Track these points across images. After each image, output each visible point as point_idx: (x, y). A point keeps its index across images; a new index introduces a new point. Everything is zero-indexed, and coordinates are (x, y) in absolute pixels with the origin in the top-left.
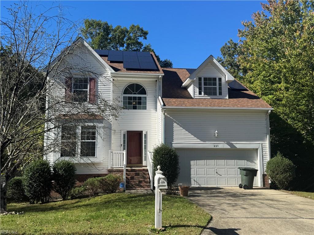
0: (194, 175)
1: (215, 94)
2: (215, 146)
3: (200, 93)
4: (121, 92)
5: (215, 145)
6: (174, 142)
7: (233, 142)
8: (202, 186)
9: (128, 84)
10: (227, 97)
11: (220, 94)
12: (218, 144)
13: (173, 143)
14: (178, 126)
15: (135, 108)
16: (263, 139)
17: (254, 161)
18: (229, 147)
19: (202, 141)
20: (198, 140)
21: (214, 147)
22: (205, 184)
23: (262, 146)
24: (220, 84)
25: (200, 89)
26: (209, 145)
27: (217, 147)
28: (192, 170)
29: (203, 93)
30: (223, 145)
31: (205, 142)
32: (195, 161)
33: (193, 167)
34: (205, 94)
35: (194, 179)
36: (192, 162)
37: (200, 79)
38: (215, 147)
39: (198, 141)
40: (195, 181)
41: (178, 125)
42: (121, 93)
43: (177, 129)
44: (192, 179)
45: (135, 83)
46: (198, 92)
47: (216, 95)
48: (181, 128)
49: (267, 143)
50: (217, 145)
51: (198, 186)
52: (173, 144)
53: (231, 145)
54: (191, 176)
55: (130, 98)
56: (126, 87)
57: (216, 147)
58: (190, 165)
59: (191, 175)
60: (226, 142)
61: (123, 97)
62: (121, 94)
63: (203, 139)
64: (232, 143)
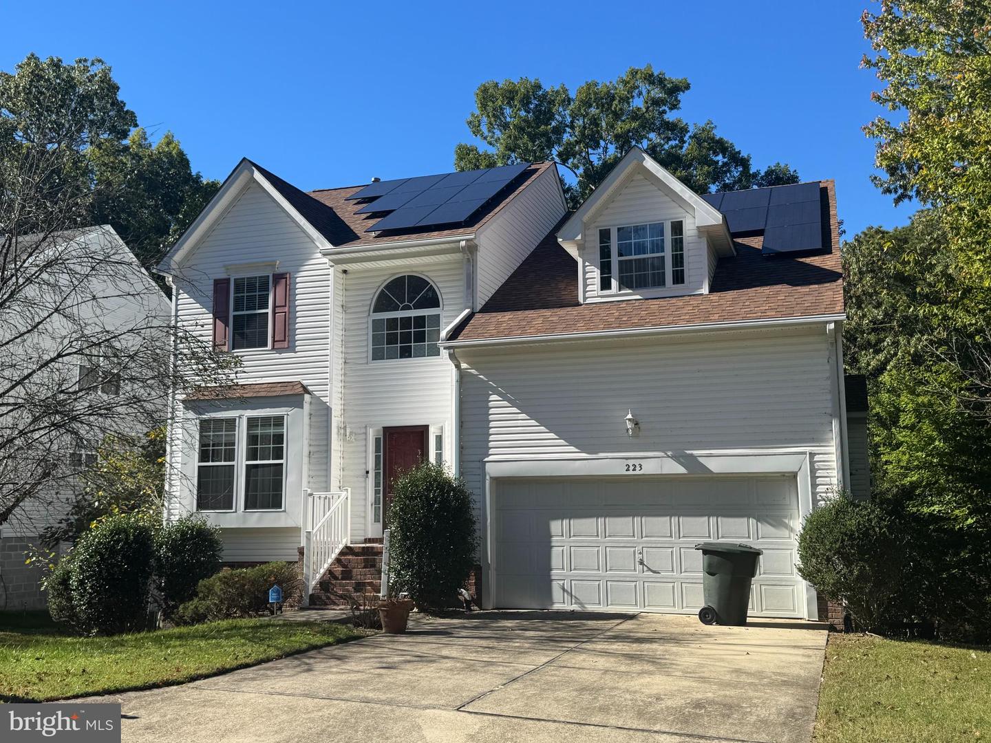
0: (563, 569)
1: (660, 282)
2: (631, 468)
3: (605, 284)
4: (366, 306)
5: (631, 462)
6: (491, 458)
7: (695, 452)
8: (591, 608)
9: (385, 280)
10: (705, 290)
11: (679, 278)
12: (642, 462)
13: (486, 459)
14: (505, 403)
15: (406, 353)
16: (815, 437)
17: (787, 521)
18: (681, 470)
19: (584, 451)
20: (573, 449)
21: (628, 470)
22: (599, 604)
23: (812, 463)
24: (678, 244)
25: (605, 268)
26: (609, 464)
27: (638, 472)
28: (556, 552)
29: (614, 283)
30: (659, 464)
31: (596, 453)
32: (566, 522)
33: (557, 541)
34: (623, 284)
35: (561, 582)
36: (555, 526)
37: (605, 235)
38: (631, 472)
39: (571, 452)
40: (564, 590)
41: (505, 399)
42: (367, 308)
43: (500, 411)
44: (554, 583)
45: (406, 274)
46: (598, 281)
47: (663, 283)
48: (515, 410)
50: (637, 462)
51: (575, 607)
52: (487, 464)
53: (690, 462)
54: (553, 572)
55: (392, 323)
56: (380, 290)
57: (634, 470)
58: (548, 536)
59: (551, 570)
60: (669, 453)
61: (373, 321)
62: (367, 314)
63: (588, 443)
64: (692, 455)
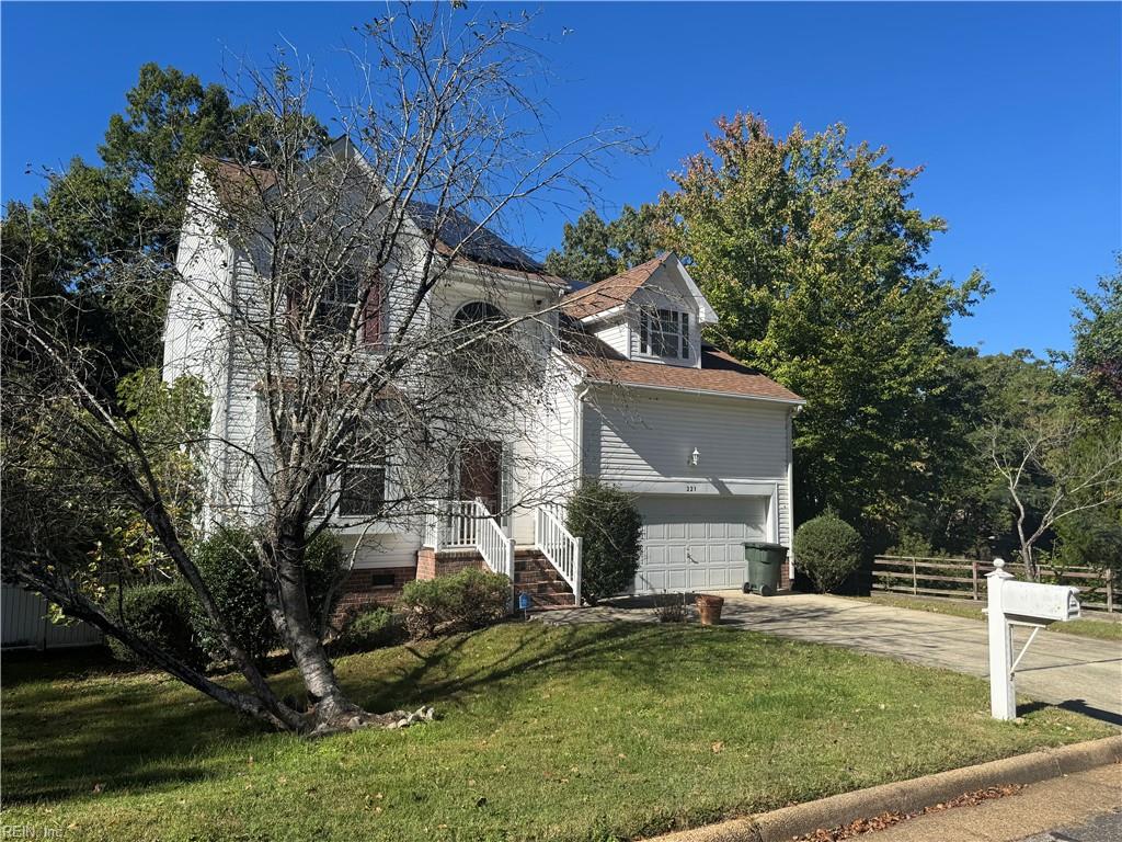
3: (644, 350)
5: (690, 485)
10: (699, 366)
11: (686, 355)
12: (696, 485)
13: (600, 478)
14: (612, 433)
16: (779, 474)
18: (716, 492)
19: (663, 475)
20: (657, 473)
21: (688, 491)
23: (778, 490)
24: (686, 328)
25: (644, 337)
26: (676, 485)
27: (693, 492)
29: (649, 349)
30: (705, 487)
31: (669, 477)
34: (654, 350)
35: (641, 574)
39: (657, 475)
40: (643, 578)
41: (611, 429)
43: (609, 438)
44: (636, 574)
45: (484, 302)
46: (639, 345)
47: (676, 355)
49: (787, 482)
50: (693, 485)
51: (649, 592)
53: (721, 486)
60: (711, 480)
63: (666, 469)
64: (722, 481)
